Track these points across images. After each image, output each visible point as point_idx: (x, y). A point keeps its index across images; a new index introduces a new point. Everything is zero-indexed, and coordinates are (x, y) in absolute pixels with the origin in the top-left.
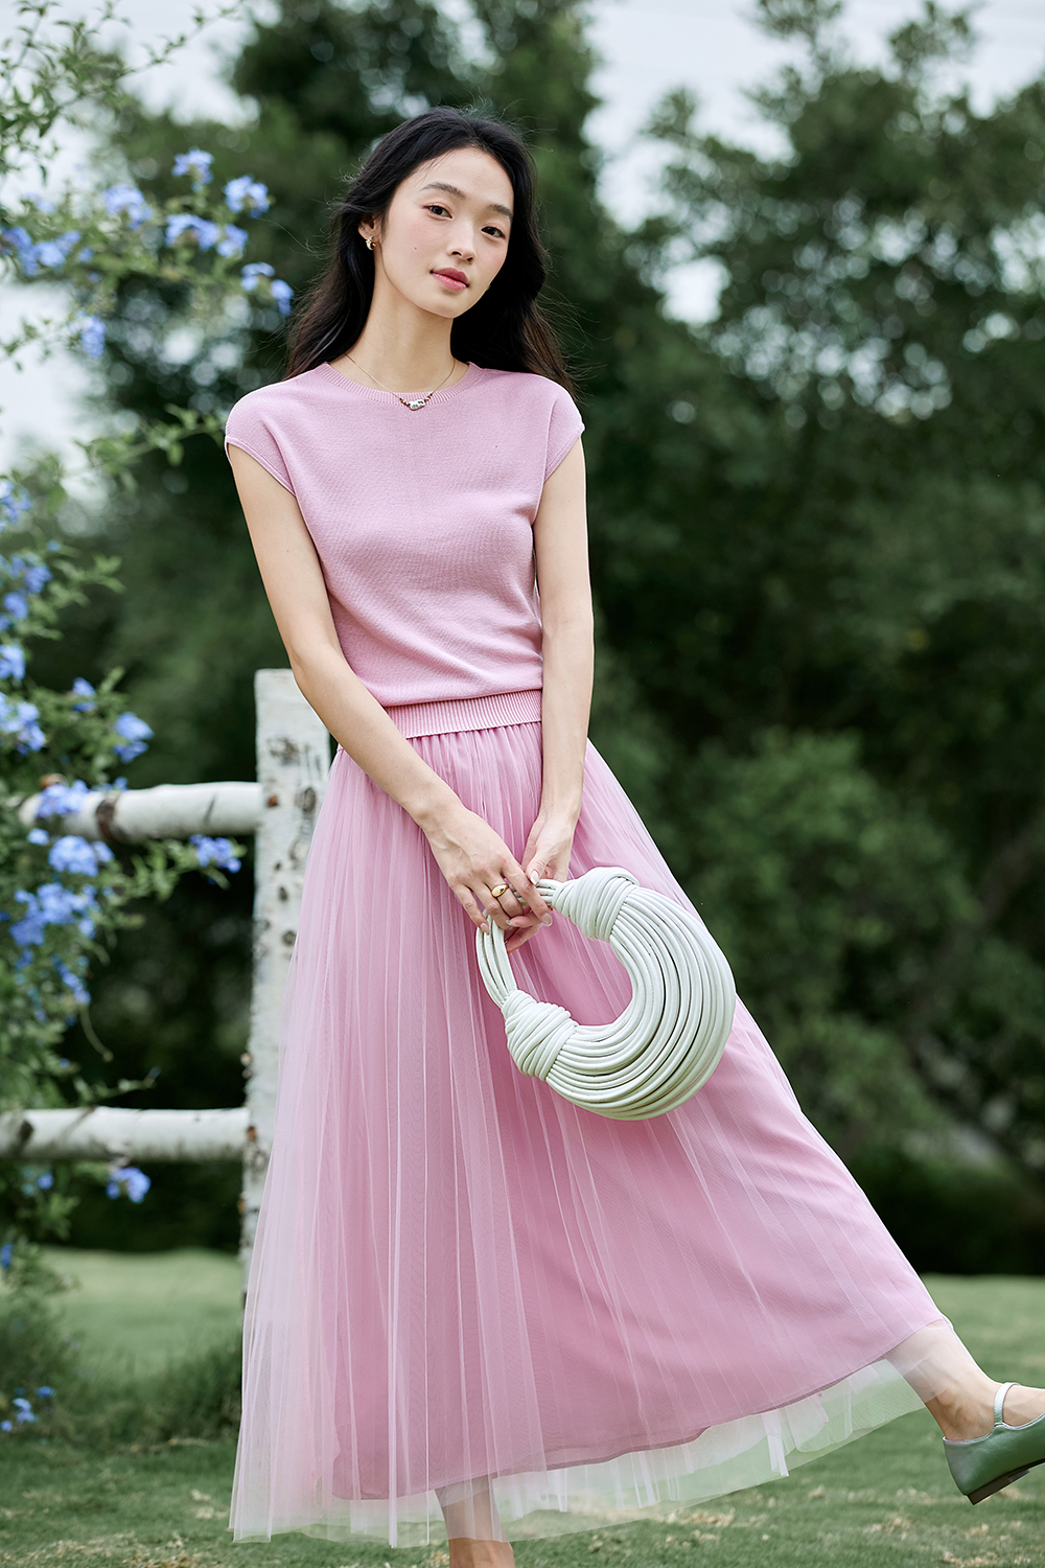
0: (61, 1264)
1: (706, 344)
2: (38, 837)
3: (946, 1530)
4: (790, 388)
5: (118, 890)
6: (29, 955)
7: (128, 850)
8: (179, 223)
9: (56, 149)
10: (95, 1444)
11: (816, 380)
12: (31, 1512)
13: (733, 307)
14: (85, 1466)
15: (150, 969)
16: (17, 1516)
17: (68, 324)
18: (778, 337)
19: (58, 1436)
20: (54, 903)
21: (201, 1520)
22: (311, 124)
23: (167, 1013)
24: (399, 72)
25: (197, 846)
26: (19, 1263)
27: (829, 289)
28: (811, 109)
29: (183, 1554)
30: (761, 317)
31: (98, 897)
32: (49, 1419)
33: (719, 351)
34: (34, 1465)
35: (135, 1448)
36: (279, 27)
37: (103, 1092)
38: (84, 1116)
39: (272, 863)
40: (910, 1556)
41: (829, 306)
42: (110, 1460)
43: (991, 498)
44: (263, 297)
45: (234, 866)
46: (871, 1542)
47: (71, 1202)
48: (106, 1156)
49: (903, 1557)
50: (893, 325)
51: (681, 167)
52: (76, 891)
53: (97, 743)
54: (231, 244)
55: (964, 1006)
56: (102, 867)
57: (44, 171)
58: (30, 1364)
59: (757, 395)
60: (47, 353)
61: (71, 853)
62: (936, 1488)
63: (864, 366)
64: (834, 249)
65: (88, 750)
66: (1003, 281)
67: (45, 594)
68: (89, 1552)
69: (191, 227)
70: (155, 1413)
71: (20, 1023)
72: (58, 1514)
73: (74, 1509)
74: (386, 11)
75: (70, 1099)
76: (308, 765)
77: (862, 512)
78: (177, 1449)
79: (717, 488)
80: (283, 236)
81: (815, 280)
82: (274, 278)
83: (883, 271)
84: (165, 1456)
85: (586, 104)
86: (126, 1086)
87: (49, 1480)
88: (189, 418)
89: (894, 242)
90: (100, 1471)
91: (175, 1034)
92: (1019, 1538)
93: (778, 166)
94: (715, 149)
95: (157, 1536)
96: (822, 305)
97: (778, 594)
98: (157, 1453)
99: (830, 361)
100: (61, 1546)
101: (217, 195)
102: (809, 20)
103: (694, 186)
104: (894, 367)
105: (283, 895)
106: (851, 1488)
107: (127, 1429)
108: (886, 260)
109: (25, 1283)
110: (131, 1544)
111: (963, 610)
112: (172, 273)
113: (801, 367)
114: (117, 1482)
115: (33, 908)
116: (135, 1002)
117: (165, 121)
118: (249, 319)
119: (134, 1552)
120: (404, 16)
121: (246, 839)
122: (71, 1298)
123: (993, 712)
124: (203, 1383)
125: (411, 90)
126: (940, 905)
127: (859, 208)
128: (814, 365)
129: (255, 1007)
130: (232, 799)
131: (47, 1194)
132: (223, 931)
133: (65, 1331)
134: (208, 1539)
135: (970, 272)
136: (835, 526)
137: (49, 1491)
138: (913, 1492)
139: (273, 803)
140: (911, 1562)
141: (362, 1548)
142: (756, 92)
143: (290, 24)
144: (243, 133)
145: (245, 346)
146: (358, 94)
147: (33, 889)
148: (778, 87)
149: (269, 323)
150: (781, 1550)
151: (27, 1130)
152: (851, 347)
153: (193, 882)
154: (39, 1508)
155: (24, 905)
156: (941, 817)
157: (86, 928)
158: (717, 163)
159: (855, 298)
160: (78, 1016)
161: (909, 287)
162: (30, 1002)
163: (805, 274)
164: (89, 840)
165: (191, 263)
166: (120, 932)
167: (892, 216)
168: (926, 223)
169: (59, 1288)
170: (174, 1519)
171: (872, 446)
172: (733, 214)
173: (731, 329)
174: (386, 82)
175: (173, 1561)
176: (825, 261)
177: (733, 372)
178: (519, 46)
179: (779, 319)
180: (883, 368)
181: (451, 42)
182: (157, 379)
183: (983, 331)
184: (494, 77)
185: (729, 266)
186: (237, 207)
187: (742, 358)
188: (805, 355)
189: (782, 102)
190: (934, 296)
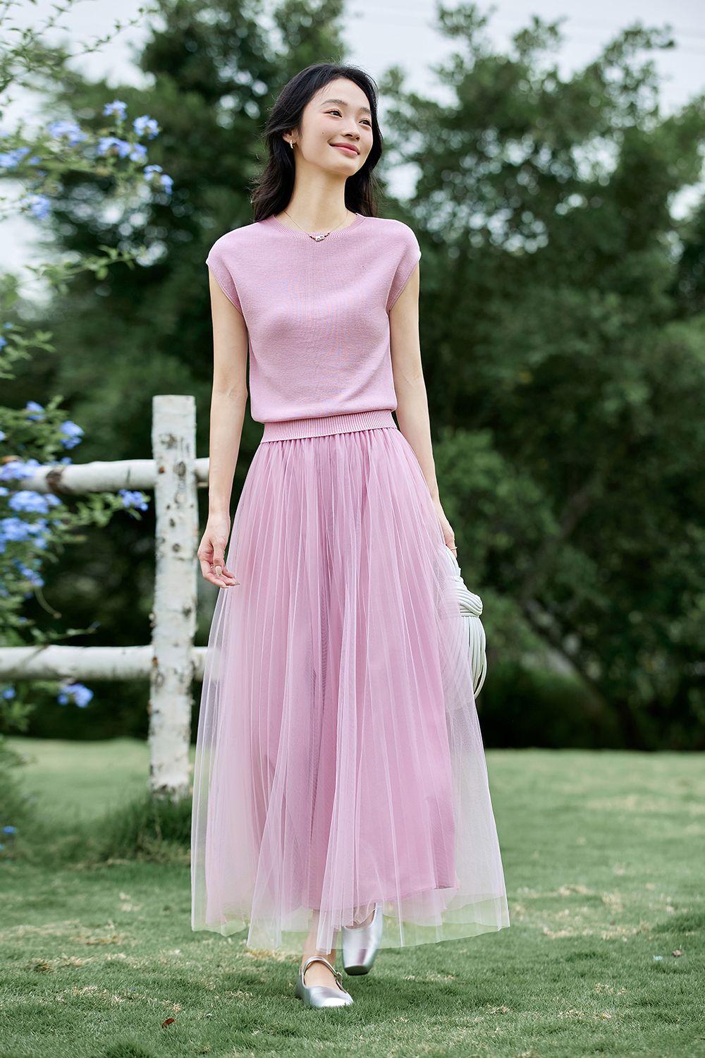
1: (409, 211)
3: (545, 913)
4: (453, 236)
5: (65, 522)
8: (107, 143)
9: (10, 99)
10: (51, 863)
11: (468, 231)
13: (424, 190)
17: (19, 199)
18: (449, 207)
21: (125, 912)
22: (184, 88)
24: (234, 58)
25: (123, 496)
27: (478, 180)
28: (468, 77)
29: (114, 934)
30: (439, 196)
31: (49, 525)
33: (415, 215)
35: (82, 866)
36: (167, 32)
37: (54, 636)
38: (39, 652)
39: (165, 505)
40: (525, 931)
41: (478, 189)
42: (59, 874)
43: (571, 298)
44: (157, 184)
45: (144, 507)
49: (521, 932)
50: (515, 201)
51: (395, 111)
54: (138, 155)
55: (551, 583)
59: (432, 242)
62: (540, 887)
63: (497, 224)
64: (482, 157)
66: (578, 174)
69: (114, 145)
70: (97, 844)
74: (227, 23)
76: (182, 449)
77: (495, 306)
78: (111, 866)
80: (170, 150)
81: (472, 175)
82: (162, 174)
83: (510, 170)
84: (104, 871)
86: (72, 632)
88: (113, 253)
89: (516, 153)
90: (54, 881)
92: (586, 919)
93: (450, 109)
94: (414, 101)
95: (97, 922)
96: (475, 188)
98: (98, 869)
99: (477, 221)
101: (129, 126)
102: (468, 28)
103: (403, 122)
104: (515, 224)
105: (172, 524)
108: (512, 163)
111: (553, 360)
112: (103, 171)
113: (459, 224)
114: (65, 888)
116: (86, 586)
117: (102, 87)
118: (150, 199)
119: (80, 933)
120: (237, 26)
121: (150, 492)
123: (569, 418)
124: (127, 823)
125: (242, 68)
126: (539, 528)
127: (496, 134)
128: (467, 223)
129: (157, 587)
130: (140, 469)
132: (143, 546)
134: (128, 924)
135: (558, 170)
136: (480, 315)
138: (526, 890)
142: (438, 68)
143: (172, 31)
144: (146, 93)
145: (148, 214)
146: (212, 70)
148: (450, 66)
149: (164, 200)
152: (490, 214)
153: (120, 516)
158: (417, 110)
159: (493, 186)
161: (524, 179)
163: (466, 172)
164: (45, 494)
165: (114, 165)
166: (67, 545)
167: (516, 139)
168: (534, 142)
170: (109, 911)
171: (501, 268)
172: (425, 137)
173: (422, 203)
174: (228, 63)
175: (108, 938)
176: (477, 164)
177: (420, 228)
178: (303, 41)
179: (449, 198)
180: (507, 224)
181: (264, 41)
182: (97, 232)
183: (567, 203)
184: (288, 60)
185: (422, 167)
186: (140, 133)
187: (426, 220)
188: (462, 218)
189: (453, 74)
190: (538, 183)
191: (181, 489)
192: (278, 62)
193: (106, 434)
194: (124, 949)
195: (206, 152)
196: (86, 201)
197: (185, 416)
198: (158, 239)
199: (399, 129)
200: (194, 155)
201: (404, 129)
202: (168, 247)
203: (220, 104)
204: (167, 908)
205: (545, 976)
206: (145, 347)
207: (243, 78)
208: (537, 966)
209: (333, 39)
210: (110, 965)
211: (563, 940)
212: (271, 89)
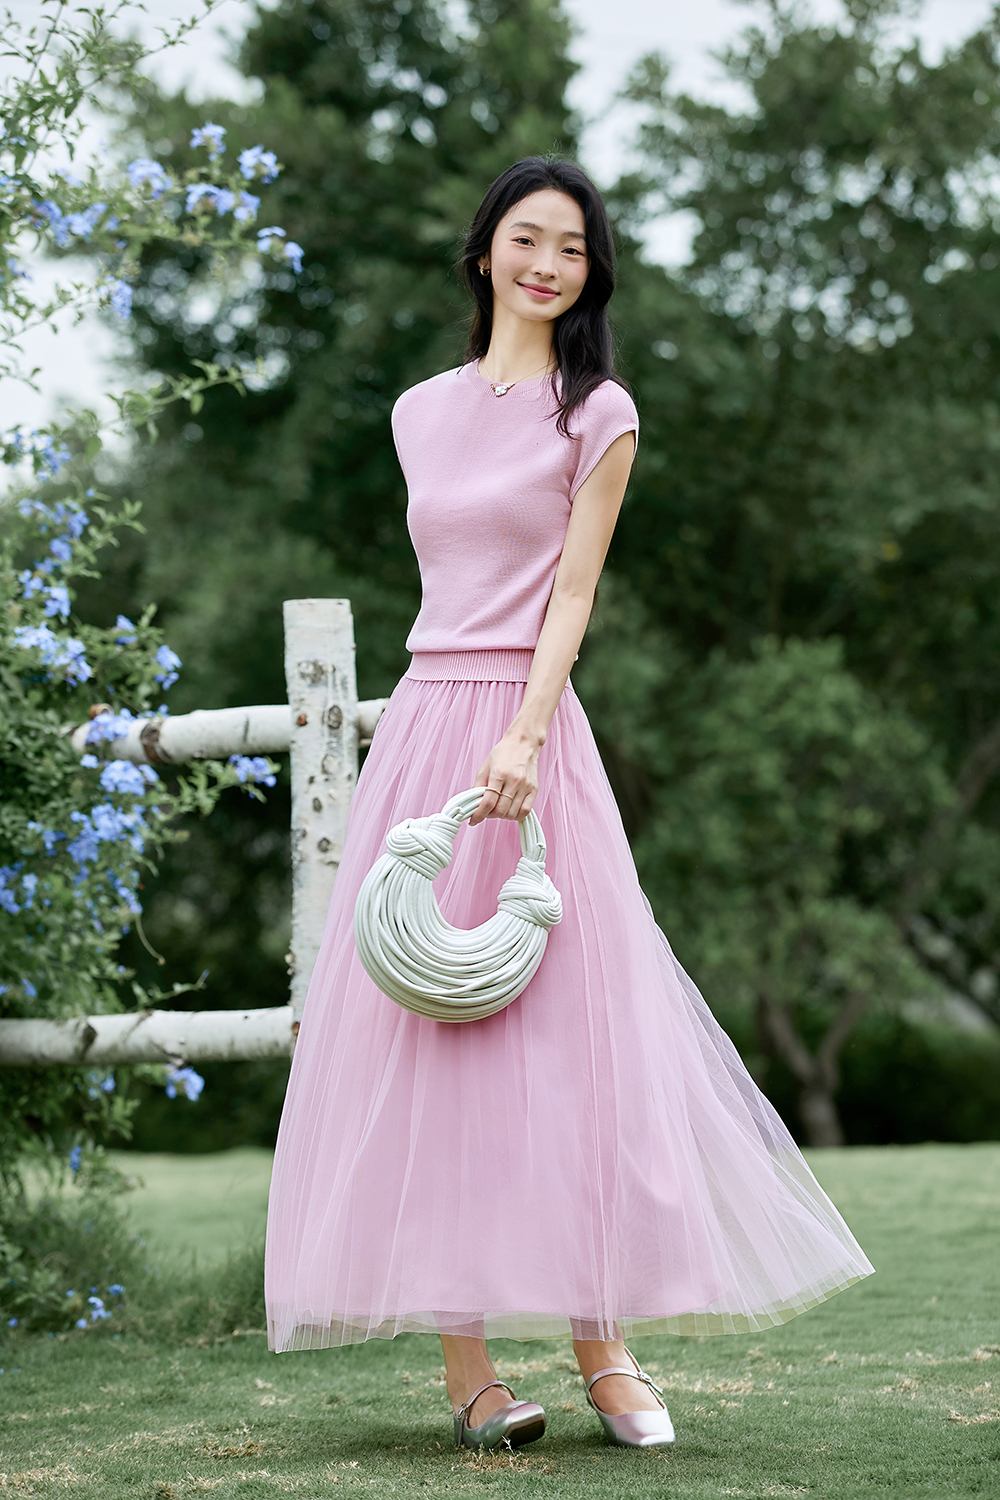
0: (127, 1165)
1: (685, 288)
2: (89, 761)
3: (952, 1388)
4: (765, 325)
5: (164, 807)
6: (86, 870)
7: (172, 771)
8: (197, 191)
9: (81, 127)
10: (164, 1338)
11: (789, 316)
12: (108, 1406)
13: (708, 253)
14: (157, 1359)
15: (197, 884)
16: (95, 1410)
17: (98, 287)
18: (753, 277)
19: (129, 1331)
20: (106, 822)
21: (265, 1407)
22: (311, 101)
23: (213, 924)
24: (390, 50)
25: (235, 765)
26: (87, 1165)
27: (797, 232)
28: (773, 65)
29: (250, 1441)
30: (734, 260)
31: (146, 815)
32: (121, 1315)
33: (697, 290)
34: (109, 1361)
35: (201, 1341)
36: (281, 11)
37: (159, 995)
38: (142, 1020)
39: (307, 777)
40: (920, 1416)
41: (797, 245)
42: (178, 1353)
43: (953, 418)
44: (277, 258)
45: (271, 781)
46: (883, 1404)
47: (134, 1104)
48: (164, 1058)
49: (914, 1416)
50: (858, 265)
51: (656, 124)
52: (126, 810)
53: (141, 673)
54: (245, 209)
55: (948, 887)
56: (149, 787)
57: (71, 148)
58: (102, 1263)
59: (735, 333)
60: (81, 316)
61: (120, 775)
62: (941, 1349)
63: (833, 302)
64: (800, 194)
65: (131, 680)
66: (958, 217)
67: (85, 537)
68: (163, 1442)
69: (208, 195)
70: (219, 1306)
71: (79, 933)
72: (133, 1406)
73: (148, 1402)
75: (129, 1003)
76: (335, 685)
77: (835, 436)
78: (240, 1339)
79: (702, 420)
80: (292, 201)
81: (786, 225)
82: (286, 240)
83: (846, 213)
84: (228, 1346)
85: (566, 70)
86: (179, 988)
87: (123, 1374)
88: (212, 371)
89: (855, 186)
90: (170, 1364)
91: (223, 941)
93: (745, 118)
94: (687, 108)
95: (225, 1424)
96: (791, 244)
97: (758, 512)
98: (222, 1344)
99: (802, 298)
100: (137, 1437)
101: (231, 163)
103: (669, 143)
104: (860, 302)
105: (317, 807)
106: (861, 1354)
107: (192, 1323)
108: (850, 201)
109: (94, 1184)
110: (201, 1433)
111: (932, 521)
112: (192, 238)
113: (774, 303)
114: (185, 1374)
115: (87, 826)
116: (184, 913)
117: (180, 100)
118: (262, 281)
119: (205, 1440)
121: (281, 756)
122: (137, 1196)
123: (965, 614)
125: (404, 64)
126: (924, 795)
127: (820, 156)
128: (787, 300)
129: (295, 911)
130: (266, 721)
131: (110, 1096)
132: (263, 846)
133: (132, 1230)
134: (271, 1425)
135: (927, 212)
136: (811, 450)
137: (124, 1384)
138: (920, 1354)
139: (302, 722)
140: (921, 1421)
141: (414, 1429)
142: (723, 52)
143: (289, 7)
144: (250, 110)
145: (259, 306)
146: (356, 70)
147: (86, 810)
148: (742, 48)
149: (284, 283)
150: (801, 1414)
151: (90, 1035)
152: (820, 286)
153: (233, 798)
154: (116, 1402)
155: (80, 824)
156: (920, 715)
157: (137, 843)
158: (691, 122)
159: (821, 240)
160: (133, 924)
161: (870, 227)
162: (88, 914)
163: (775, 220)
164: (136, 763)
165: (207, 228)
166: (167, 847)
167: (854, 163)
168: (883, 168)
169: (126, 1188)
170: (240, 1407)
171: (842, 374)
172: (706, 166)
173: (708, 273)
174: (382, 57)
175: (241, 1448)
176: (794, 206)
177: (712, 310)
178: (501, 18)
179: (751, 262)
180: (848, 302)
181: (441, 18)
182: (183, 338)
183: (941, 265)
184: (479, 48)
185: (703, 215)
186: (250, 174)
187: (720, 297)
188: (778, 294)
189: (747, 61)
190: (892, 234)
191: (332, 750)
192: (463, 51)
193: (202, 666)
194: (266, 1462)
195: (351, 202)
196: (167, 289)
197: (336, 632)
198: (275, 346)
199: (665, 156)
200: (332, 207)
201: (671, 155)
202: (291, 358)
203: (373, 126)
204: (333, 1400)
205: (957, 1483)
206: (260, 522)
207: (408, 81)
208: (944, 1469)
209: (553, 11)
210: (246, 1487)
211: (983, 1427)
212: (452, 97)
